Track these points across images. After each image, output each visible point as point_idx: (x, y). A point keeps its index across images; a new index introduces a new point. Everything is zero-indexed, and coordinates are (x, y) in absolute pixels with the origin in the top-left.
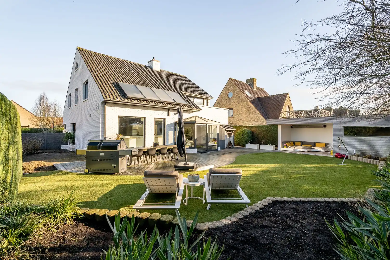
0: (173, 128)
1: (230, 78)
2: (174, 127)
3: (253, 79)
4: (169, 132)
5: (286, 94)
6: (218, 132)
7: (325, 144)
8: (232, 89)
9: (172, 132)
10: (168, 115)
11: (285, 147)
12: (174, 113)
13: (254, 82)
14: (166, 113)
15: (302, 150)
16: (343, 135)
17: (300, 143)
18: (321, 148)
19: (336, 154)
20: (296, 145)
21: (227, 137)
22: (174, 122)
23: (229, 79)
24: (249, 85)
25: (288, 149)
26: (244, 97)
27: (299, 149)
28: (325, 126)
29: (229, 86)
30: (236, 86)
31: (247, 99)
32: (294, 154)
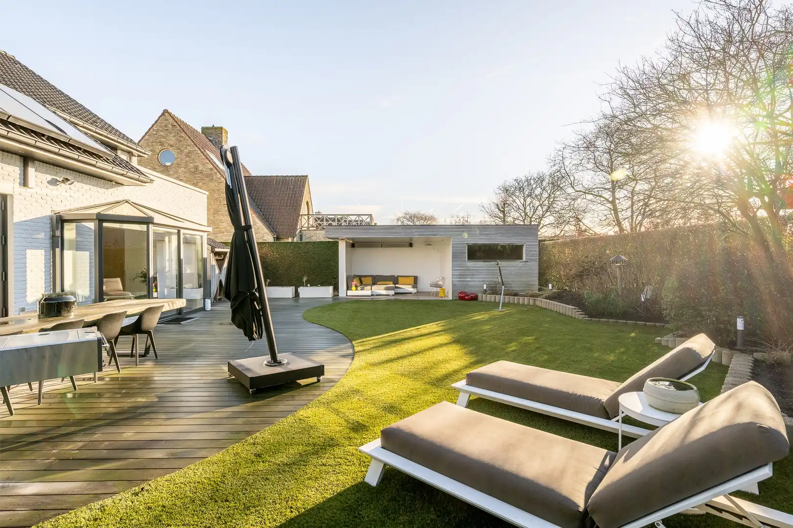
0: (43, 236)
1: (165, 111)
2: (49, 234)
3: (221, 128)
4: (29, 252)
5: (303, 176)
6: (206, 257)
7: (413, 277)
8: (171, 143)
9: (43, 252)
10: (25, 183)
11: (354, 288)
12: (50, 177)
13: (223, 138)
14: (14, 170)
15: (384, 292)
16: (467, 260)
17: (369, 280)
18: (410, 286)
19: (459, 293)
20: (364, 283)
21: (215, 270)
22: (49, 213)
23: (163, 114)
24: (210, 140)
25: (360, 293)
26: (211, 169)
27: (380, 290)
28: (411, 245)
29: (161, 133)
30: (187, 138)
31: (219, 176)
32: (374, 302)
